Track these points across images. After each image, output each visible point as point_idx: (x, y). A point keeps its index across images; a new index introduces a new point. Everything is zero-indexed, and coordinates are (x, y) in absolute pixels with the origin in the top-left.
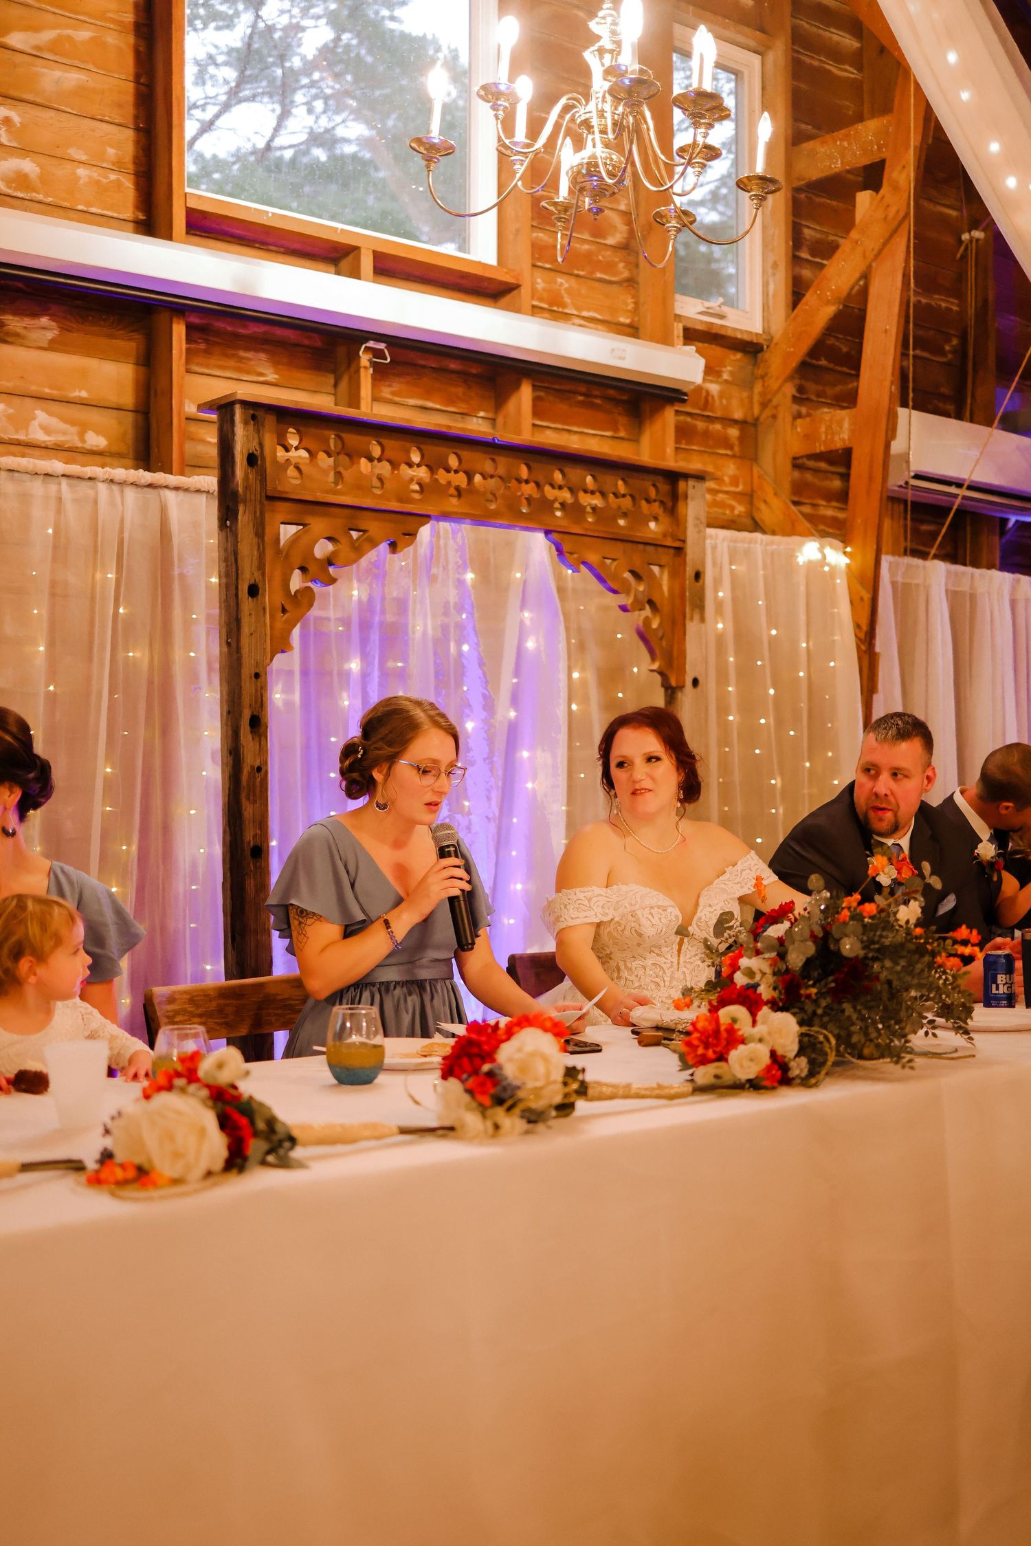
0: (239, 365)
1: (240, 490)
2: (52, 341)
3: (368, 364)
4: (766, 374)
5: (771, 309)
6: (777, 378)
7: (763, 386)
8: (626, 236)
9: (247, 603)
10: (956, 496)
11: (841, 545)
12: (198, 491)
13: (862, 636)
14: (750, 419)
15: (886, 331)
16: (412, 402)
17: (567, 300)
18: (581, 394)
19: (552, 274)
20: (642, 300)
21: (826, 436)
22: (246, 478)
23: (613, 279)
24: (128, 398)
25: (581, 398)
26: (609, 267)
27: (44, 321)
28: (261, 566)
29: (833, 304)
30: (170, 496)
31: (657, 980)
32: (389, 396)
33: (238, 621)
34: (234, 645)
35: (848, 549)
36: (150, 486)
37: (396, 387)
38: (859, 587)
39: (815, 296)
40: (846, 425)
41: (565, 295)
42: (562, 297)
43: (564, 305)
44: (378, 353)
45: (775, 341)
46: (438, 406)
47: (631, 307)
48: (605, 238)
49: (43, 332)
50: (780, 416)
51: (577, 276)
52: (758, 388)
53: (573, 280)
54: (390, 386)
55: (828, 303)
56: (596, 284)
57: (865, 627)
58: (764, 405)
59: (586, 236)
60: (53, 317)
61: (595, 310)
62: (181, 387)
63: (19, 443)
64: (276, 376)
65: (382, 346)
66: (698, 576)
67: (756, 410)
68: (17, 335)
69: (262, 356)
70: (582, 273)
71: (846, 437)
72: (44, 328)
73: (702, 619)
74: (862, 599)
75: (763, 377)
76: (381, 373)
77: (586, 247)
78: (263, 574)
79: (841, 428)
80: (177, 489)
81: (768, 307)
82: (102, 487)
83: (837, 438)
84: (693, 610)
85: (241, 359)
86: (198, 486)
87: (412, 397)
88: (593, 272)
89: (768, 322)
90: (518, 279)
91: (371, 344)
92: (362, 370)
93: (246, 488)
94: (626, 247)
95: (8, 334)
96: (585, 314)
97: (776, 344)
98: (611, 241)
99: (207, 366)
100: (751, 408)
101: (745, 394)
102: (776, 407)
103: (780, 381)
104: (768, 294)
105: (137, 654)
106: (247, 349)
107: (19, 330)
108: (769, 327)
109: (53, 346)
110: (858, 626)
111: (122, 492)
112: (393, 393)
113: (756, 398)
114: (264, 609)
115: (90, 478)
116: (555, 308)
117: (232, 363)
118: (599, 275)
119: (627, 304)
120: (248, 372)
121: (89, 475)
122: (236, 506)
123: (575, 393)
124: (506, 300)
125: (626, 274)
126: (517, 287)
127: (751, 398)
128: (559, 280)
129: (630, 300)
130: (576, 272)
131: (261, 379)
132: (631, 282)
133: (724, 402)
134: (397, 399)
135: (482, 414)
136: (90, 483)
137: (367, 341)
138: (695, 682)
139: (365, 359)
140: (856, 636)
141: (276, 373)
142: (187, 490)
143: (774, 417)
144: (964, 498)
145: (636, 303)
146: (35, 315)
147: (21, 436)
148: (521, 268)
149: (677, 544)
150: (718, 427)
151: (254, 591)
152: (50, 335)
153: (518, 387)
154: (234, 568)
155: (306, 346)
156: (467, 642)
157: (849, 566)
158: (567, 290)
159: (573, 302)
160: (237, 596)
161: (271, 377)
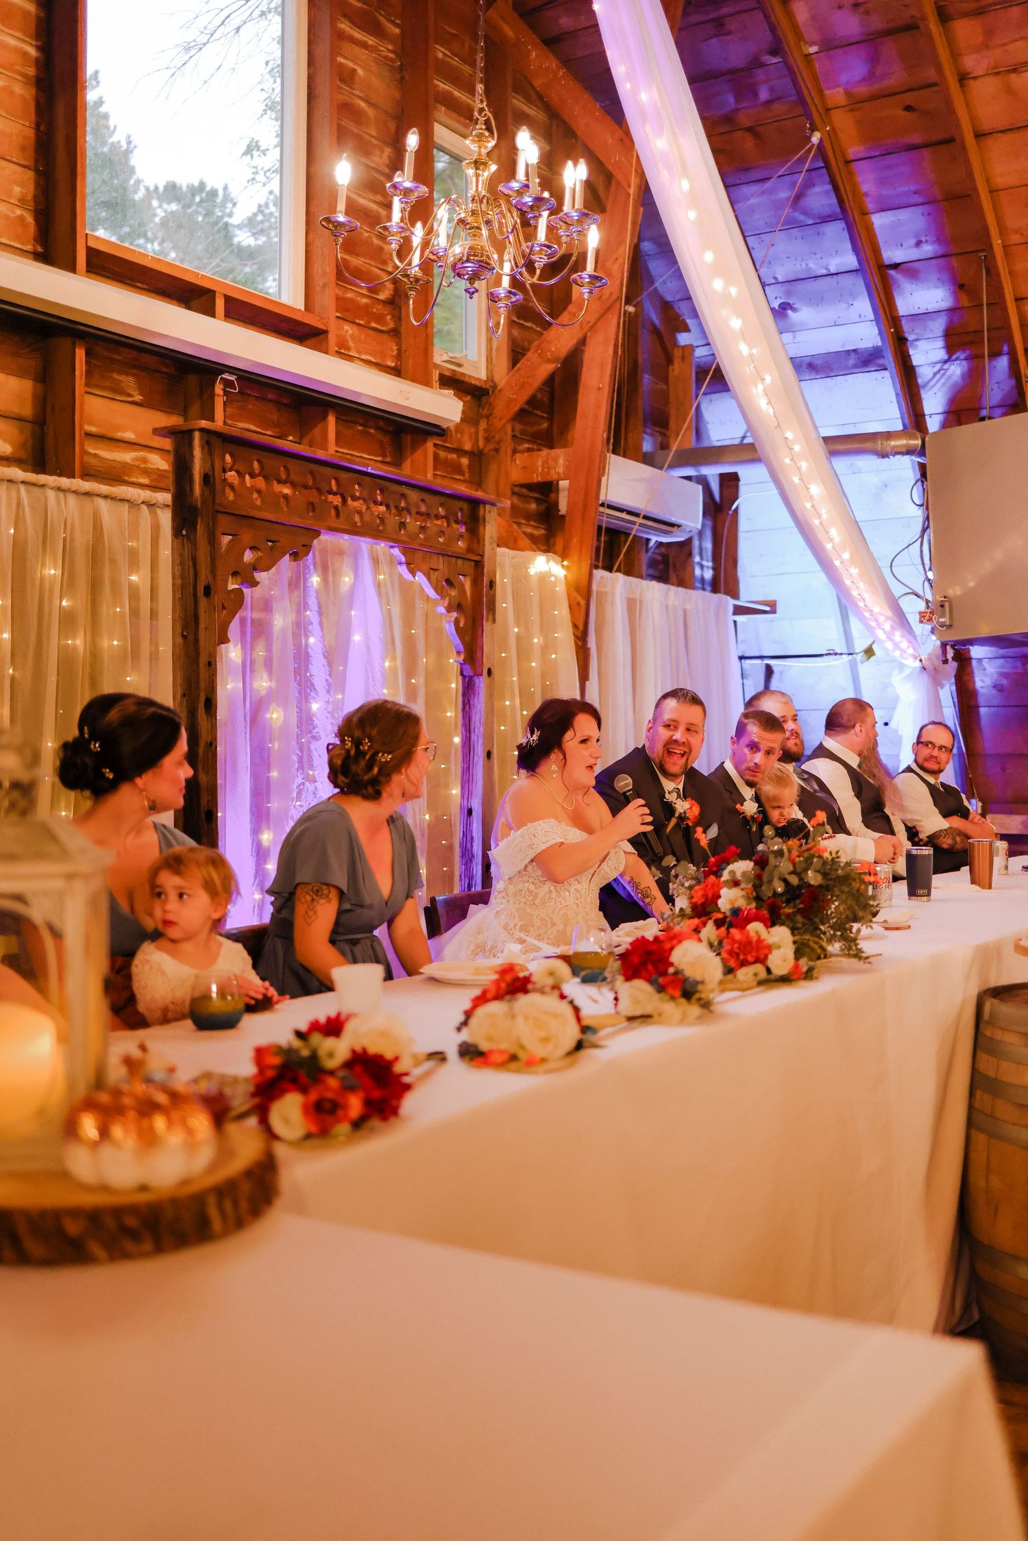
0: (113, 385)
1: (199, 504)
3: (221, 393)
4: (491, 415)
5: (494, 361)
6: (500, 419)
7: (488, 424)
8: (392, 293)
9: (203, 601)
10: (633, 523)
11: (560, 559)
12: (122, 500)
13: (579, 634)
14: (476, 451)
15: (599, 389)
17: (351, 344)
18: (361, 425)
19: (341, 321)
20: (404, 347)
21: (543, 469)
22: (201, 494)
23: (384, 329)
24: (27, 411)
25: (360, 428)
26: (380, 319)
28: (213, 571)
29: (554, 362)
30: (101, 502)
33: (196, 617)
34: (191, 637)
35: (565, 563)
36: (87, 494)
38: (576, 595)
39: (536, 355)
40: (561, 461)
41: (350, 340)
42: (348, 342)
43: (349, 349)
44: (228, 383)
45: (499, 388)
47: (395, 352)
48: (378, 294)
50: (503, 450)
51: (359, 324)
52: (483, 425)
53: (355, 328)
55: (549, 361)
56: (371, 332)
57: (581, 628)
58: (487, 440)
59: (365, 292)
61: (370, 354)
64: (141, 398)
65: (232, 378)
66: (492, 584)
67: (481, 444)
69: (131, 379)
70: (361, 322)
71: (561, 471)
73: (494, 621)
74: (579, 603)
75: (487, 417)
76: (230, 400)
77: (365, 300)
78: (214, 578)
79: (557, 464)
80: (106, 497)
81: (492, 359)
82: (51, 494)
83: (552, 472)
84: (488, 614)
85: (115, 381)
86: (123, 496)
88: (369, 322)
89: (492, 372)
90: (326, 327)
91: (226, 376)
92: (216, 396)
93: (203, 502)
94: (390, 302)
96: (364, 357)
97: (500, 390)
98: (382, 296)
99: (90, 386)
100: (477, 441)
101: (473, 430)
102: (498, 443)
103: (503, 421)
104: (491, 349)
105: (78, 642)
106: (119, 372)
108: (492, 376)
110: (575, 626)
111: (65, 498)
113: (481, 434)
114: (215, 607)
116: (343, 351)
117: (108, 384)
118: (373, 325)
119: (393, 351)
122: (196, 518)
123: (355, 423)
124: (313, 341)
125: (392, 325)
126: (325, 332)
127: (477, 433)
128: (346, 327)
129: (395, 348)
130: (357, 321)
131: (130, 399)
132: (395, 333)
133: (459, 436)
135: (290, 438)
137: (223, 373)
138: (490, 672)
139: (219, 389)
140: (575, 633)
143: (497, 450)
144: (641, 525)
145: (399, 350)
148: (327, 316)
149: (477, 558)
150: (453, 456)
151: (208, 591)
153: (325, 417)
154: (192, 572)
155: (164, 373)
156: (313, 635)
157: (566, 577)
158: (351, 336)
159: (355, 347)
160: (195, 595)
161: (138, 398)
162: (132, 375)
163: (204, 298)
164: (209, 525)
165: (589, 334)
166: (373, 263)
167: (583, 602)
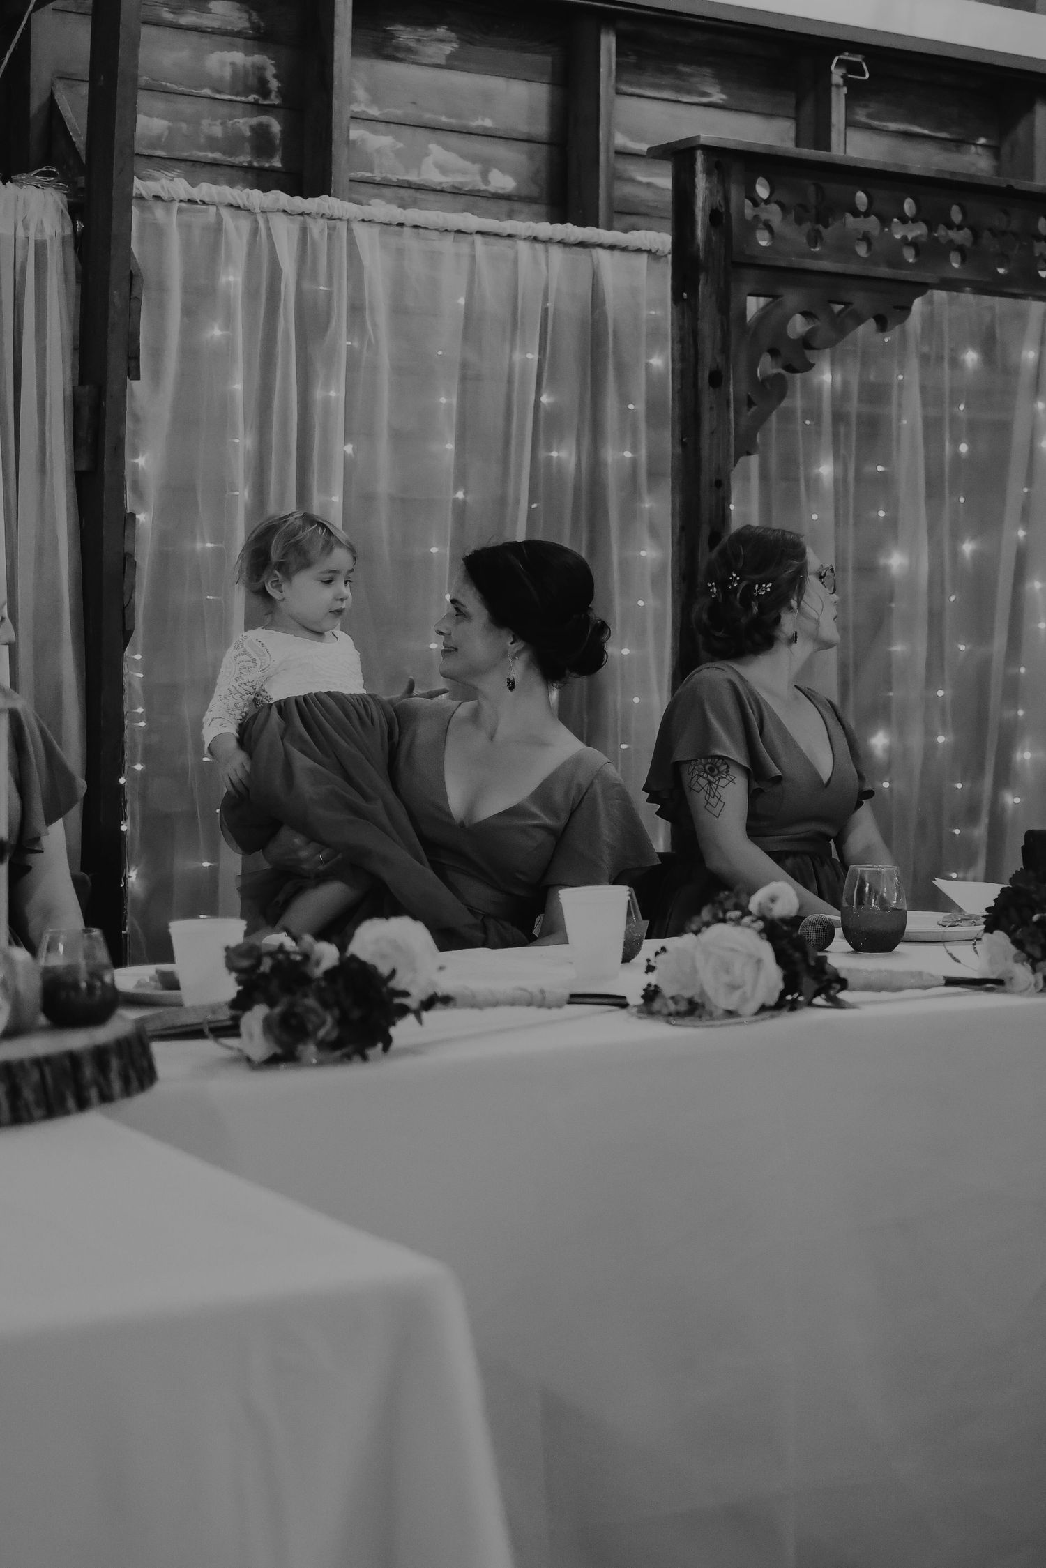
0: (677, 82)
1: (702, 253)
2: (450, 57)
3: (841, 83)
9: (708, 394)
16: (893, 126)
24: (541, 127)
27: (441, 31)
28: (725, 349)
30: (602, 254)
32: (863, 119)
33: (697, 416)
34: (691, 445)
36: (585, 243)
37: (874, 107)
44: (850, 67)
46: (926, 132)
49: (441, 45)
54: (866, 106)
60: (451, 27)
62: (610, 115)
63: (409, 186)
68: (409, 50)
69: (707, 71)
72: (441, 41)
78: (728, 359)
80: (612, 247)
85: (680, 75)
86: (638, 244)
87: (894, 120)
92: (834, 89)
93: (711, 253)
95: (398, 48)
99: (639, 85)
106: (688, 63)
107: (412, 44)
109: (451, 64)
111: (550, 252)
112: (870, 116)
114: (728, 401)
115: (510, 236)
117: (667, 80)
120: (689, 92)
121: (509, 232)
122: (696, 274)
134: (875, 123)
135: (982, 141)
136: (508, 242)
139: (836, 76)
141: (722, 92)
142: (624, 249)
146: (430, 24)
147: (412, 177)
151: (716, 379)
152: (448, 49)
154: (692, 351)
160: (697, 385)
161: (718, 97)
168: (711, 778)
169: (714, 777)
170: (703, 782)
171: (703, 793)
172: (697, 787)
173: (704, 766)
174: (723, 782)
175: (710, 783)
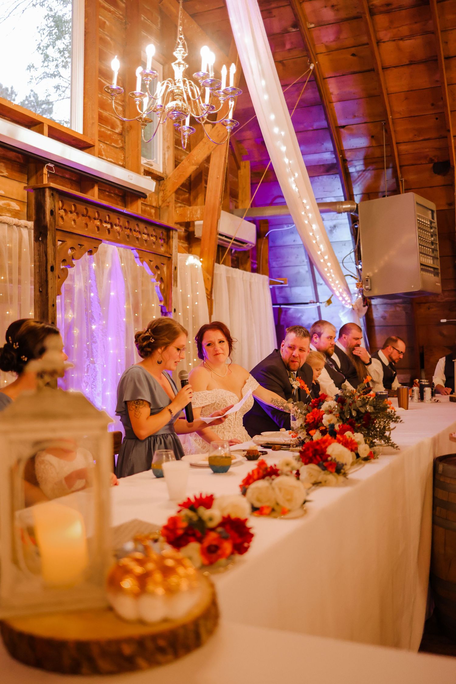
1: (48, 225)
3: (47, 173)
4: (165, 189)
5: (166, 164)
6: (170, 191)
7: (163, 194)
8: (121, 130)
9: (50, 273)
10: (229, 242)
11: (199, 258)
12: (4, 223)
13: (209, 293)
14: (158, 207)
15: (217, 178)
17: (103, 153)
19: (100, 142)
20: (127, 156)
21: (190, 215)
22: (50, 220)
23: (117, 146)
25: (107, 193)
26: (116, 142)
28: (55, 259)
29: (195, 165)
31: (230, 425)
33: (46, 282)
34: (44, 292)
35: (201, 259)
38: (207, 274)
39: (187, 162)
40: (199, 212)
41: (103, 151)
42: (102, 152)
43: (102, 155)
44: (49, 168)
45: (169, 177)
47: (123, 158)
48: (115, 129)
50: (171, 206)
51: (106, 144)
52: (161, 194)
53: (105, 145)
55: (193, 165)
56: (112, 148)
57: (209, 290)
58: (163, 201)
59: (109, 128)
61: (112, 158)
64: (7, 174)
65: (52, 166)
66: (176, 268)
67: (160, 203)
70: (108, 143)
71: (199, 216)
73: (176, 286)
74: (208, 279)
75: (163, 190)
76: (50, 176)
77: (109, 132)
78: (55, 262)
79: (197, 213)
81: (165, 163)
83: (195, 216)
84: (174, 282)
86: (5, 221)
88: (111, 143)
89: (165, 169)
90: (94, 143)
91: (49, 165)
92: (44, 175)
93: (51, 225)
94: (121, 134)
96: (109, 159)
97: (169, 178)
98: (117, 131)
100: (159, 202)
101: (156, 197)
102: (169, 203)
103: (171, 193)
104: (165, 158)
108: (165, 171)
110: (207, 289)
113: (160, 198)
114: (55, 277)
118: (113, 144)
119: (122, 157)
122: (47, 233)
123: (105, 191)
124: (88, 150)
125: (121, 145)
126: (94, 146)
127: (158, 198)
128: (101, 145)
129: (123, 156)
130: (106, 142)
131: (2, 174)
132: (123, 148)
133: (150, 199)
137: (48, 163)
138: (175, 310)
139: (45, 170)
140: (206, 293)
143: (168, 206)
144: (233, 244)
145: (124, 157)
148: (93, 138)
149: (169, 256)
150: (148, 208)
151: (52, 269)
153: (93, 187)
154: (44, 258)
155: (18, 162)
156: (92, 292)
157: (202, 266)
158: (103, 149)
159: (105, 154)
160: (46, 271)
161: (6, 174)
162: (4, 162)
163: (38, 126)
164: (53, 235)
165: (212, 152)
166: (113, 115)
167: (210, 278)
168: (137, 406)
169: (138, 405)
170: (134, 407)
171: (134, 411)
172: (131, 409)
173: (134, 402)
174: (141, 406)
175: (136, 407)
